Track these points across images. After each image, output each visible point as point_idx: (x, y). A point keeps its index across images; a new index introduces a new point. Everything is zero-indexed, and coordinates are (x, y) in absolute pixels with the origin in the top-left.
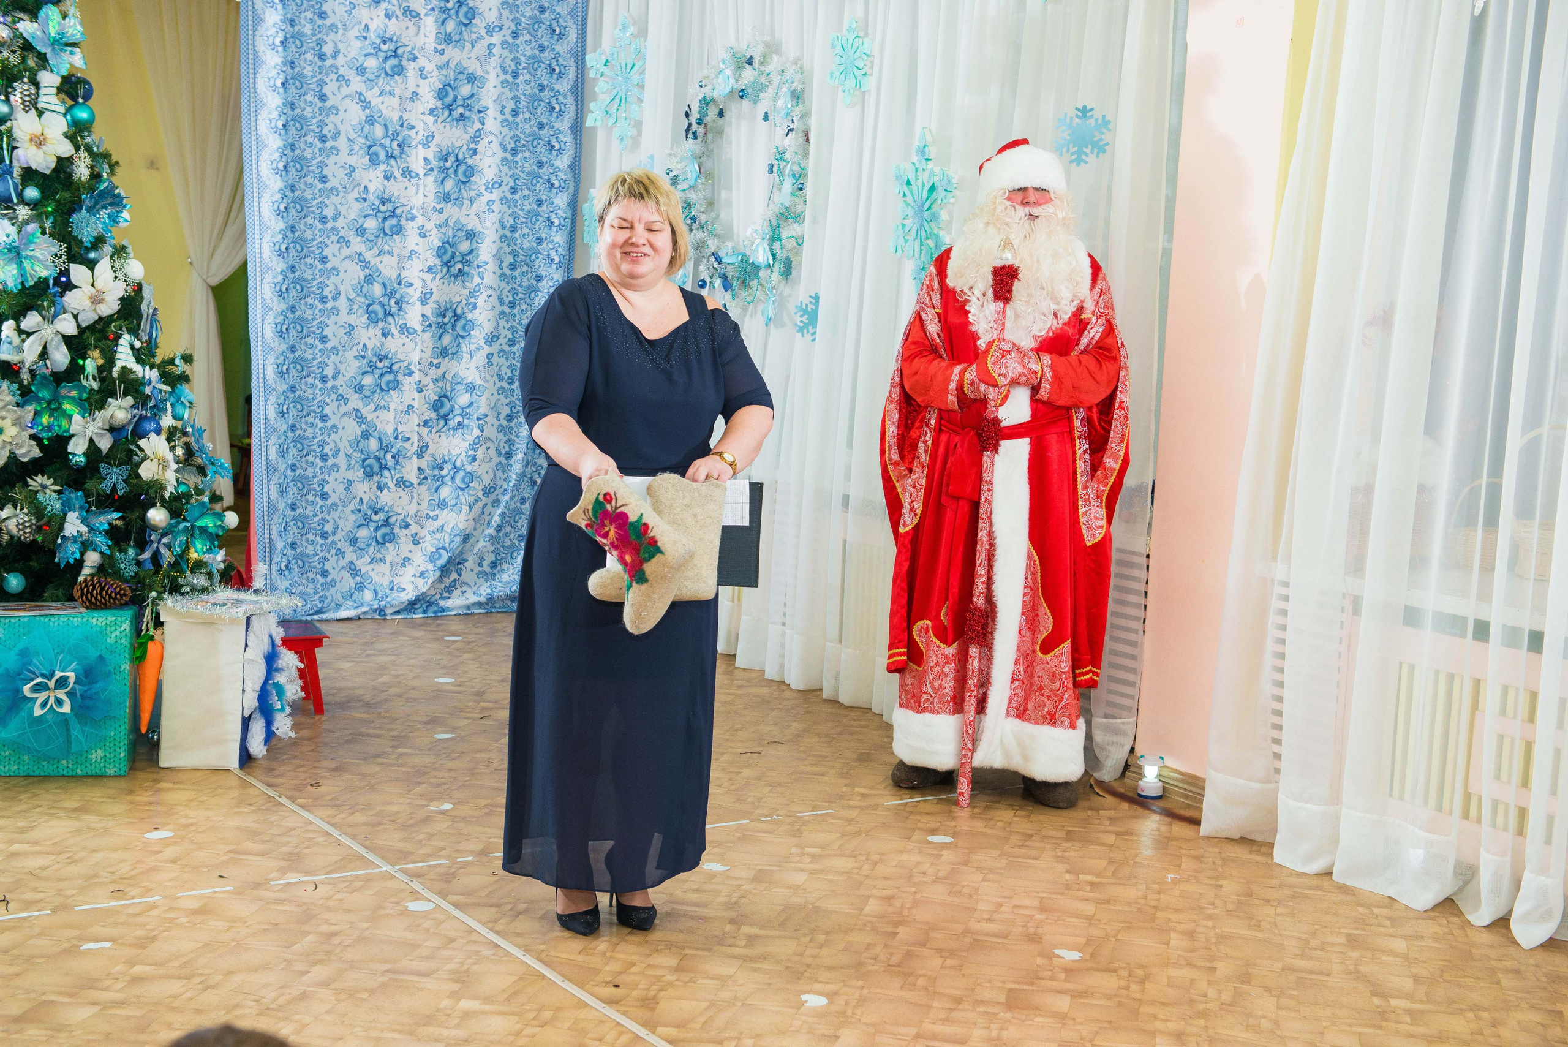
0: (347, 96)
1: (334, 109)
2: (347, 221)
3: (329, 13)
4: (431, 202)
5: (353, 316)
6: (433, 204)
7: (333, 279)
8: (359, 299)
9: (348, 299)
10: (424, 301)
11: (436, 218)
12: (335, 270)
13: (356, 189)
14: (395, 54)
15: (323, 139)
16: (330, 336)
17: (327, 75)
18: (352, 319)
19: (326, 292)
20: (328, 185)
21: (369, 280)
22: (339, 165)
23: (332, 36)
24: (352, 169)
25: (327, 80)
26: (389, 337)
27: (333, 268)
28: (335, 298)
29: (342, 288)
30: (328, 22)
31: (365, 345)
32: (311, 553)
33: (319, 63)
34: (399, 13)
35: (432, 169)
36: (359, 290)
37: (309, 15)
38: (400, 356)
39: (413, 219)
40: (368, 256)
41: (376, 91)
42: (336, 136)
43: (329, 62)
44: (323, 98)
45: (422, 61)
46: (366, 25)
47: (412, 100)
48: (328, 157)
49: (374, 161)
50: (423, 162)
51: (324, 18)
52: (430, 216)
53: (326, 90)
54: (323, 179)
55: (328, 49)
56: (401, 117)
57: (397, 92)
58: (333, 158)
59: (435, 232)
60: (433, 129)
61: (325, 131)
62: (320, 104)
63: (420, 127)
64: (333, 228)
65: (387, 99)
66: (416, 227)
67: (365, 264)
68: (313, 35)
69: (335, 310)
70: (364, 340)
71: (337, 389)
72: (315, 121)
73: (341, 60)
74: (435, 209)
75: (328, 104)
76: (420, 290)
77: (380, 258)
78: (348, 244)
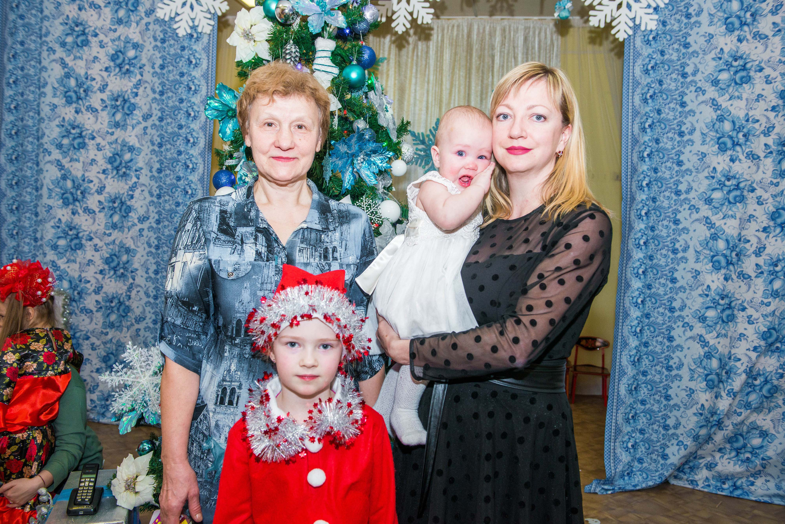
0: (702, 102)
1: (692, 112)
2: (697, 193)
3: (692, 43)
4: (768, 176)
5: (700, 265)
6: (770, 179)
7: (684, 236)
8: (705, 251)
9: (696, 251)
10: (758, 253)
11: (773, 190)
12: (686, 230)
13: (706, 170)
14: (744, 68)
15: (681, 134)
16: (679, 278)
17: (688, 88)
18: (698, 266)
19: (677, 246)
20: (684, 168)
21: (715, 237)
22: (693, 153)
23: (694, 60)
24: (704, 155)
25: (687, 92)
26: (730, 281)
27: (684, 228)
28: (685, 250)
29: (691, 244)
30: (690, 50)
31: (708, 286)
32: (655, 439)
33: (682, 80)
34: (749, 37)
35: (771, 153)
36: (706, 244)
37: (676, 46)
38: (737, 296)
39: (753, 190)
40: (714, 219)
41: (727, 96)
42: (691, 132)
43: (689, 79)
44: (683, 104)
45: (767, 71)
46: (722, 49)
47: (757, 100)
48: (684, 147)
49: (723, 148)
50: (764, 147)
51: (688, 48)
52: (767, 188)
53: (685, 99)
54: (680, 163)
55: (689, 70)
56: (747, 114)
57: (745, 96)
58: (688, 148)
59: (771, 200)
60: (774, 121)
61: (684, 128)
62: (680, 109)
63: (763, 120)
64: (686, 199)
65: (736, 103)
66: (755, 197)
67: (710, 224)
68: (679, 60)
69: (685, 259)
70: (708, 282)
71: (683, 318)
72: (675, 122)
73: (699, 76)
74: (772, 183)
75: (687, 109)
76: (755, 245)
77: (724, 221)
78: (698, 210)
